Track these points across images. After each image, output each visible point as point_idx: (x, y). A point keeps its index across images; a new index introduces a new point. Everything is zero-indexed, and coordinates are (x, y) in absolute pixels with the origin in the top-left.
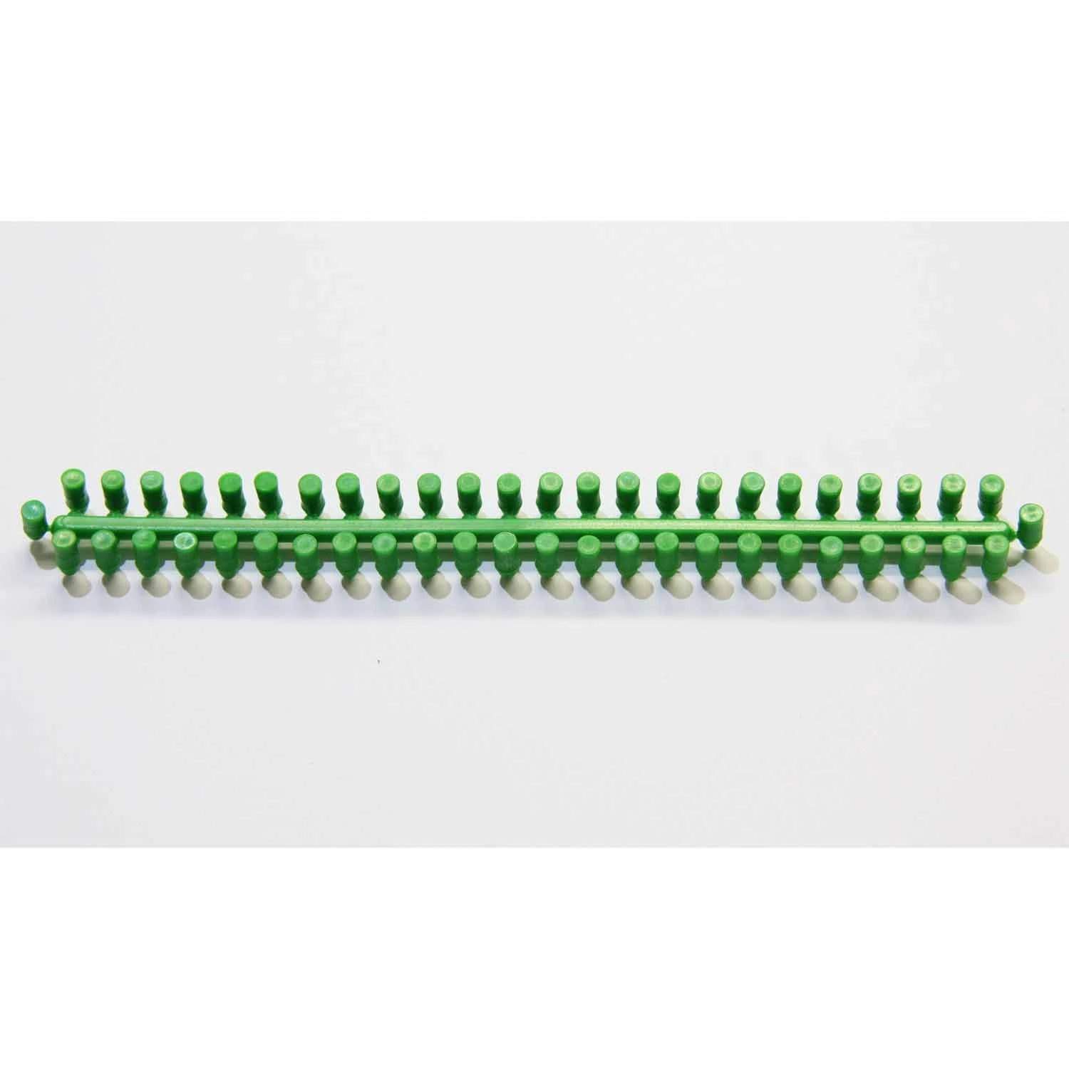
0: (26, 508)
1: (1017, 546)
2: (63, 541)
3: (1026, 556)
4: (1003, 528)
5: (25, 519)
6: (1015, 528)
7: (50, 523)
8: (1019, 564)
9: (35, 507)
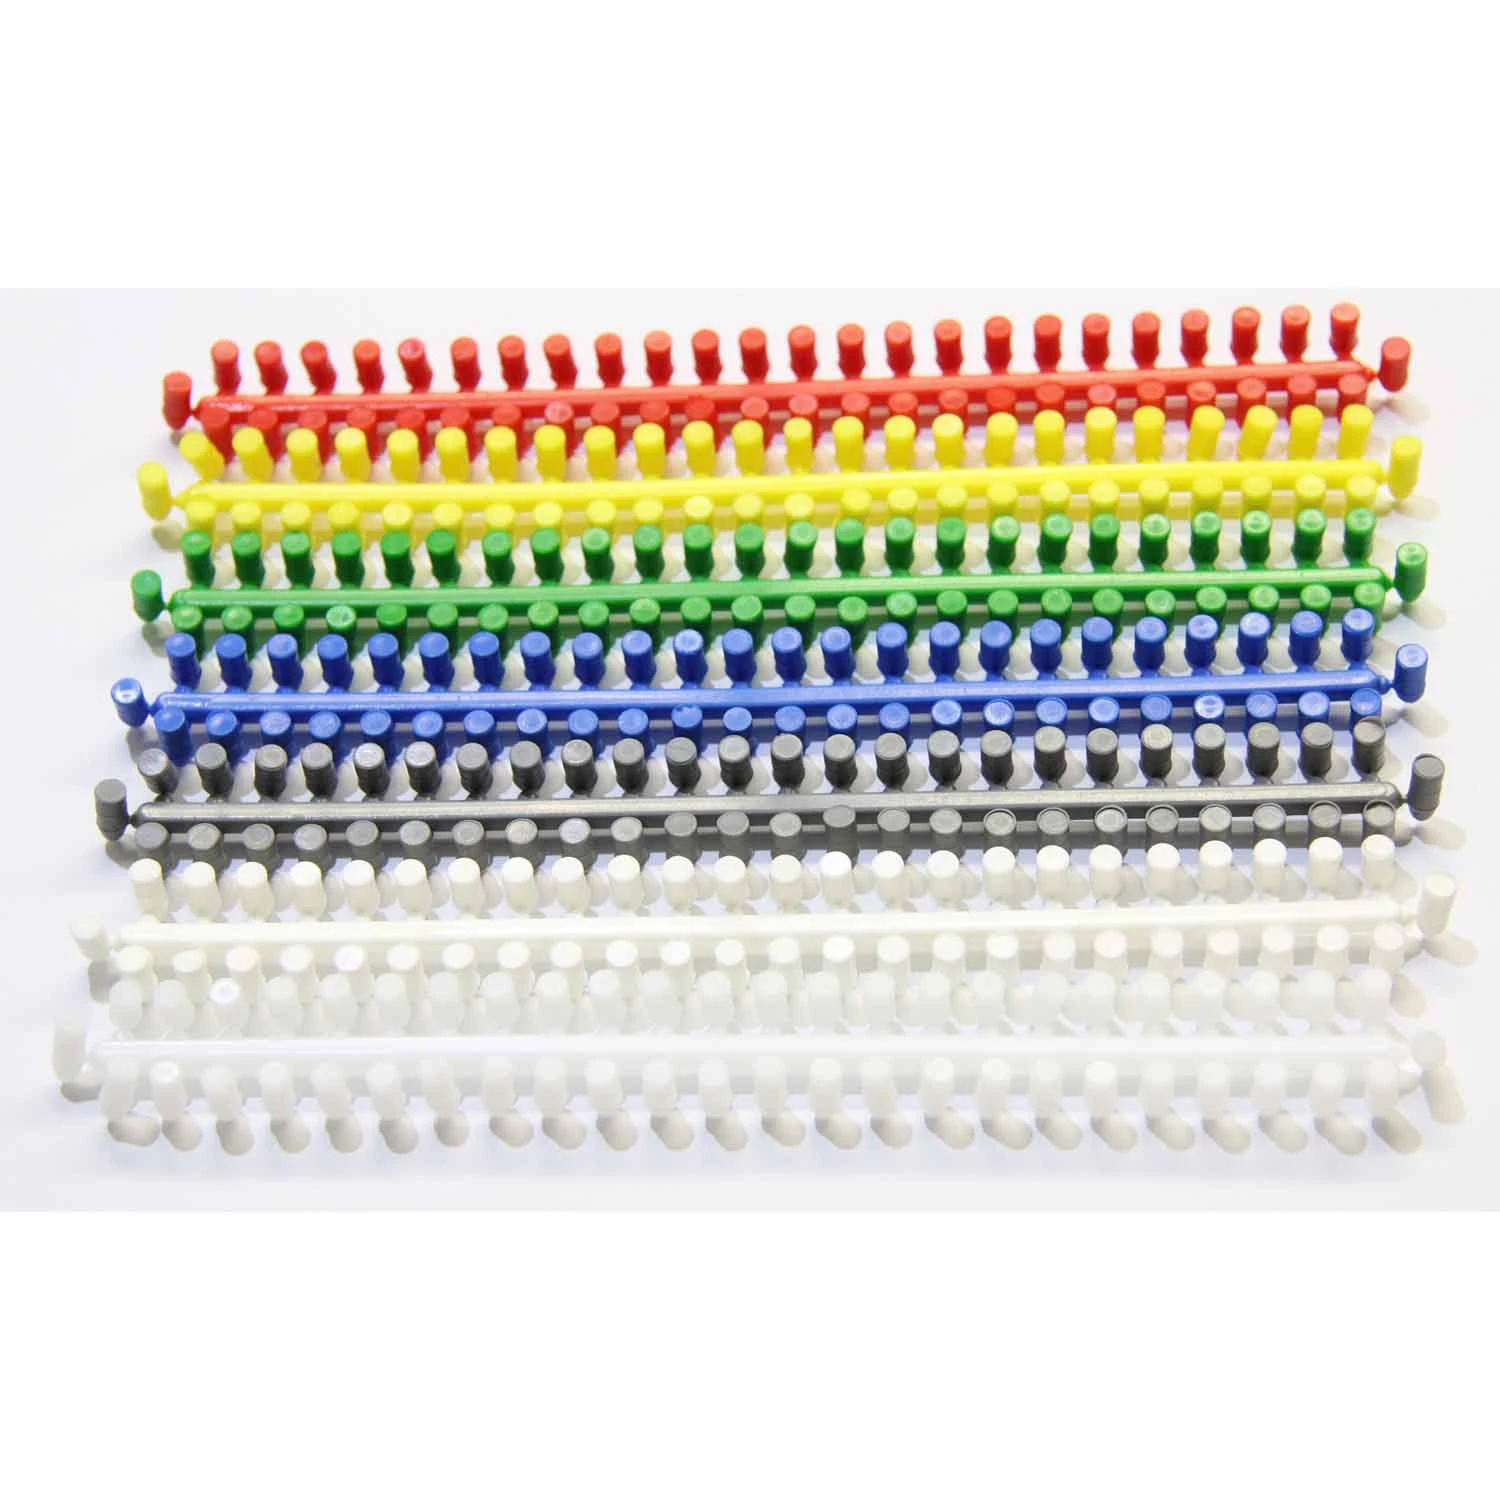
0: (138, 580)
1: (1393, 598)
2: (186, 620)
3: (1405, 610)
4: (1376, 574)
5: (136, 594)
6: (1392, 575)
7: (166, 599)
8: (1395, 621)
9: (149, 579)
